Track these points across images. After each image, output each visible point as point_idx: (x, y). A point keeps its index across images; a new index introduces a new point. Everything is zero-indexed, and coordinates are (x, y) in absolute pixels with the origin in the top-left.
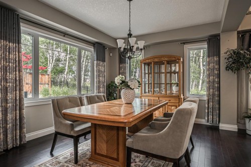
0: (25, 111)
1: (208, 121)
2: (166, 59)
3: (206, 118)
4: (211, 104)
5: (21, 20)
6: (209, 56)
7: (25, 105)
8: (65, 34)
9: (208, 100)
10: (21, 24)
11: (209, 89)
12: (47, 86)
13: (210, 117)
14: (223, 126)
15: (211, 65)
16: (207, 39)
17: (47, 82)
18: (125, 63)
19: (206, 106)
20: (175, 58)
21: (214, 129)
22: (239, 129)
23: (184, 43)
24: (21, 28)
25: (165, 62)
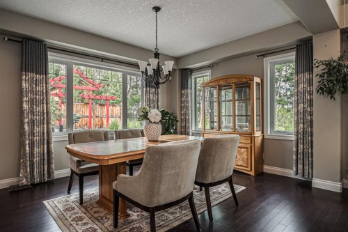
0: (52, 146)
1: (297, 174)
2: (235, 81)
3: (294, 169)
4: (301, 146)
5: (48, 49)
6: (297, 73)
7: (53, 140)
8: (103, 59)
9: (297, 140)
10: (49, 53)
11: (297, 123)
12: (118, 119)
13: (300, 167)
14: (318, 183)
15: (301, 86)
16: (295, 46)
17: (119, 114)
18: (187, 88)
19: (294, 149)
20: (246, 78)
21: (306, 185)
22: (344, 189)
23: (264, 55)
24: (49, 57)
25: (233, 85)
